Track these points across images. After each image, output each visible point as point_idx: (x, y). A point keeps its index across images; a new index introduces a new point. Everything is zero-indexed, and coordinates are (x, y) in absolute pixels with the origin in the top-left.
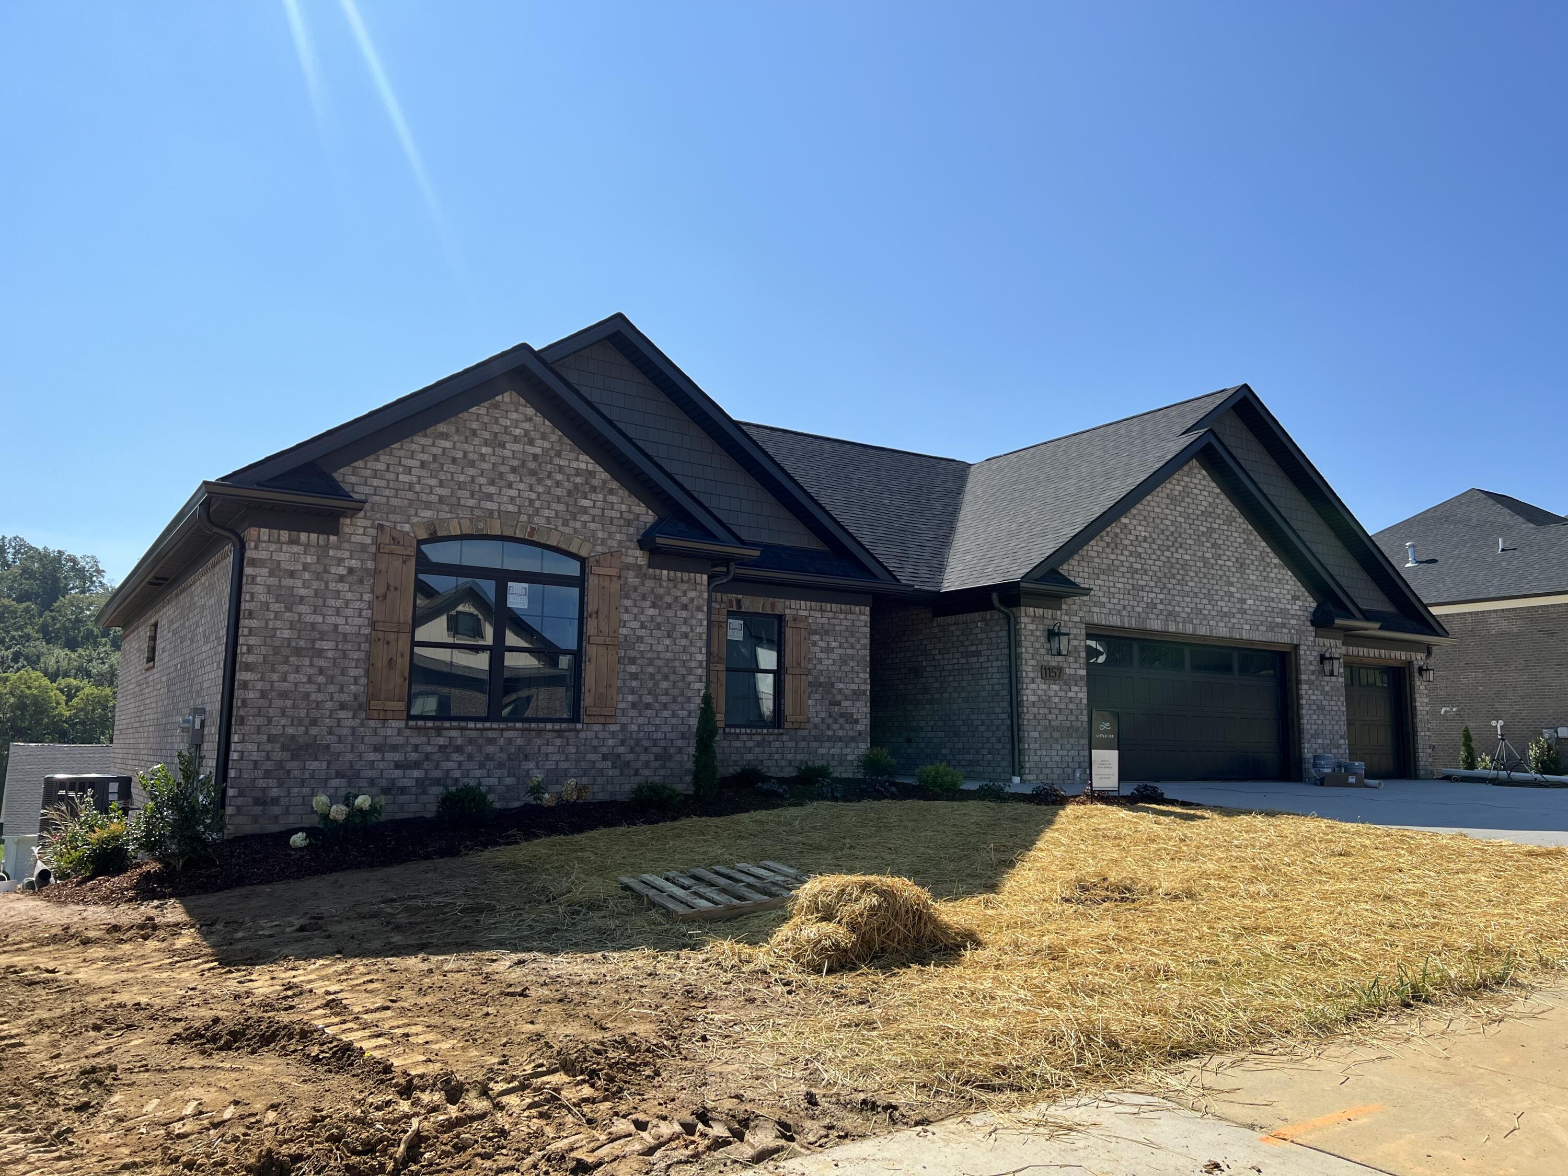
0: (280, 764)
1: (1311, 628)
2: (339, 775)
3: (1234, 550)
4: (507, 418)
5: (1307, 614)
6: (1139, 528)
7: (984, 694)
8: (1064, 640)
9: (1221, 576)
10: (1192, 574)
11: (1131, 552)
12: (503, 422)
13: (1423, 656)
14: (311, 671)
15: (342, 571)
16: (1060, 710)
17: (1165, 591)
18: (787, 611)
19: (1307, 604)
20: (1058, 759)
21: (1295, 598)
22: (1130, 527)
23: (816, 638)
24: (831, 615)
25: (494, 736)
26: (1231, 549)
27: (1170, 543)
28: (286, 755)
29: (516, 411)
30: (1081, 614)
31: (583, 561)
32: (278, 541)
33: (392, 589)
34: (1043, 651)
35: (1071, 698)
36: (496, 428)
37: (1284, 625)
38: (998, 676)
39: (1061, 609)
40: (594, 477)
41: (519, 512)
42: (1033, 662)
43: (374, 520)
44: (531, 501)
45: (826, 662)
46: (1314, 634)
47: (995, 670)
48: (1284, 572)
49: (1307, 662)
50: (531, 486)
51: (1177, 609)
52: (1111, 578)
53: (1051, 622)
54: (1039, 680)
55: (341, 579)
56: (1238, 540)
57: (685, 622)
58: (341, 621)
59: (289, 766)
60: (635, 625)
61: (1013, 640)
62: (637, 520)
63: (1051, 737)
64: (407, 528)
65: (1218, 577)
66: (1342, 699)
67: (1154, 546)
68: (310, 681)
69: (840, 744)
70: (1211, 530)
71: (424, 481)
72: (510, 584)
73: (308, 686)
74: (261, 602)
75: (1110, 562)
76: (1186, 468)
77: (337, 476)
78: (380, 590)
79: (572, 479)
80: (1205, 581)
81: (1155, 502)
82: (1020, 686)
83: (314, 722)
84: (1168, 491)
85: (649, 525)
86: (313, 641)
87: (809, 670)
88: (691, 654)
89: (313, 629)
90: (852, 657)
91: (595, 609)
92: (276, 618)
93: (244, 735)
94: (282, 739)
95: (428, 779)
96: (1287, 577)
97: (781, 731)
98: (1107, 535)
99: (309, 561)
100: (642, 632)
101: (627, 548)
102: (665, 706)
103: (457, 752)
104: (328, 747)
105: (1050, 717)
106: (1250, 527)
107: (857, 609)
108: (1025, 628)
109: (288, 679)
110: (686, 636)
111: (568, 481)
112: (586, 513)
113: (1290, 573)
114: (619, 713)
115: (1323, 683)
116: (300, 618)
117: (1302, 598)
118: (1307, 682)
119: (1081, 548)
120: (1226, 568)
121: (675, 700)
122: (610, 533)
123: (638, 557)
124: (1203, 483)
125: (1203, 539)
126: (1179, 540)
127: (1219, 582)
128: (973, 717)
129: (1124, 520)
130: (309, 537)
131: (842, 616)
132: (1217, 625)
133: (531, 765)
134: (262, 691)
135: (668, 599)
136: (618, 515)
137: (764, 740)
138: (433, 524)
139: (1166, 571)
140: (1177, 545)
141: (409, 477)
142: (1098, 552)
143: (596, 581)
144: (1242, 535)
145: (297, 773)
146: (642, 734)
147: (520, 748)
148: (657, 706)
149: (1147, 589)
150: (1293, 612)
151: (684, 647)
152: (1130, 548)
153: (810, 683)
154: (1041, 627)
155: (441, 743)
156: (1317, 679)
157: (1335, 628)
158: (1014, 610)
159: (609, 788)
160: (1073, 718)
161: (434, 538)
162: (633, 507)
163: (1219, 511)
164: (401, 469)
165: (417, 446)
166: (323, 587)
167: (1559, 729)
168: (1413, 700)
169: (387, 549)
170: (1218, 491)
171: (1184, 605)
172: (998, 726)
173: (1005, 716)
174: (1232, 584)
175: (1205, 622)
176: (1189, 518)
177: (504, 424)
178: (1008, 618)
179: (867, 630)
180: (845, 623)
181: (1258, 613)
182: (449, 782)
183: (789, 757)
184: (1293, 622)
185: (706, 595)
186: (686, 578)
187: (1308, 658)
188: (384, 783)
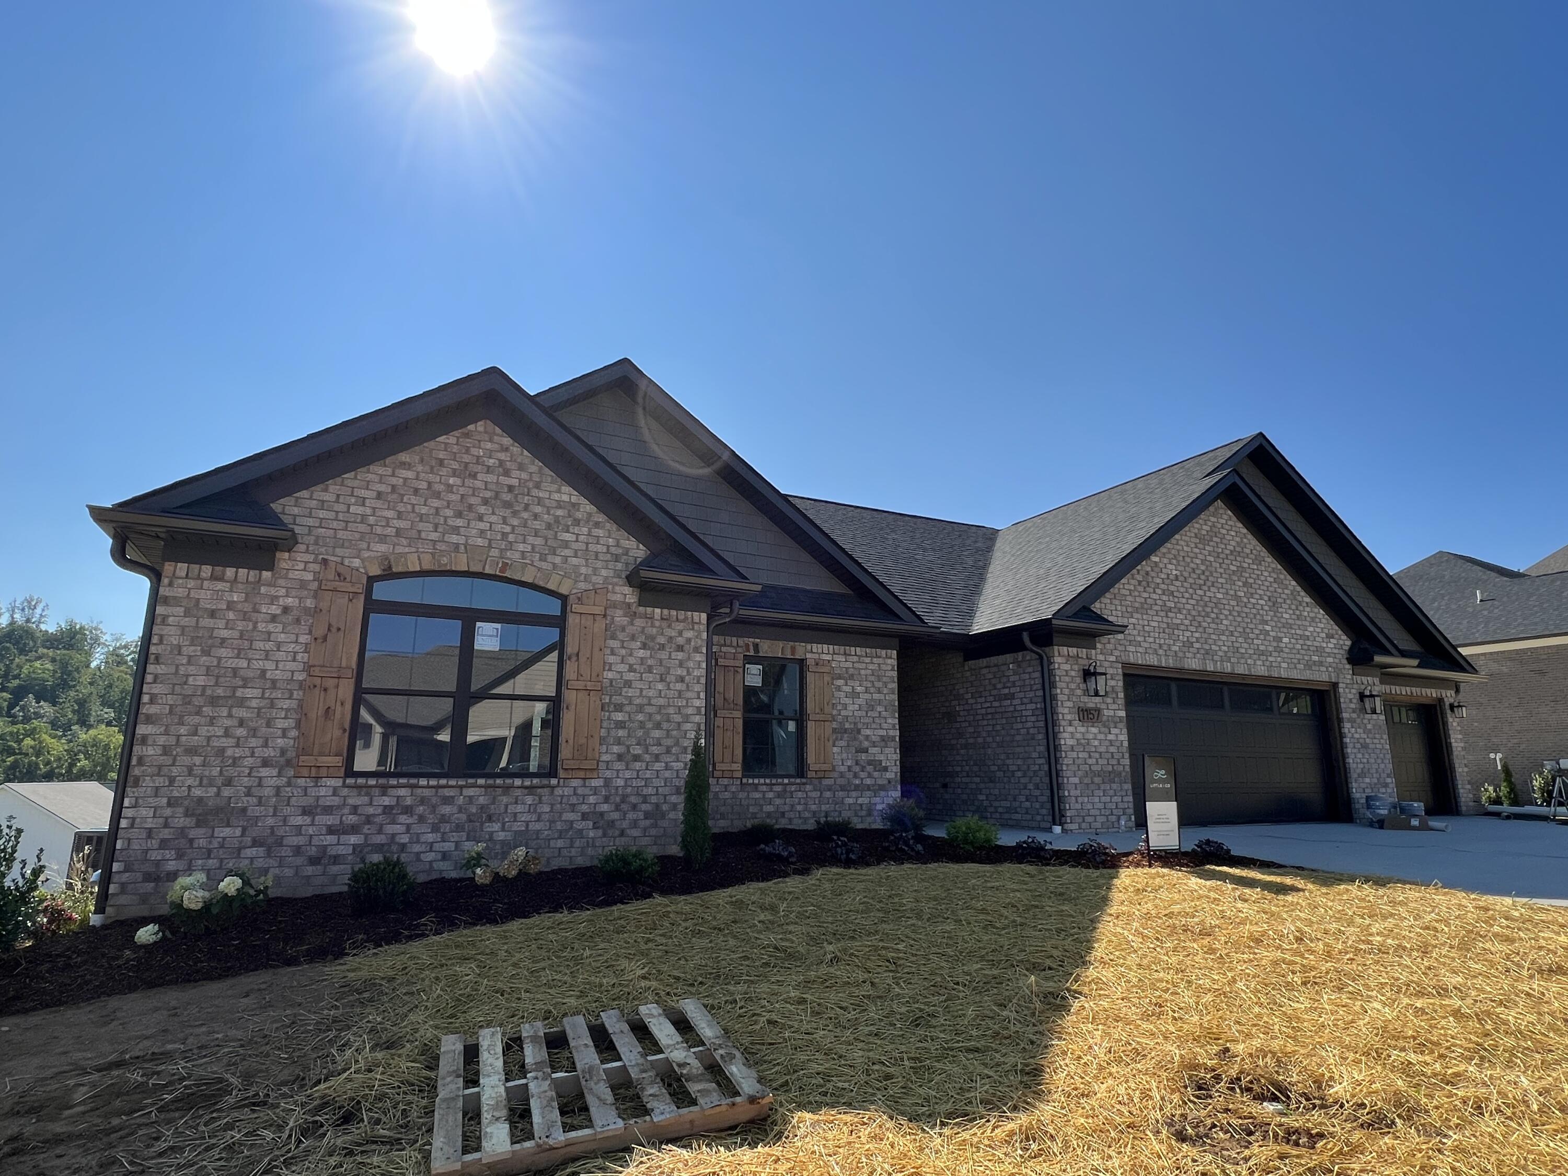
0: (182, 832)
1: (1348, 666)
2: (256, 843)
3: (1265, 588)
4: (480, 448)
5: (1342, 652)
6: (1170, 566)
7: (1018, 738)
8: (1101, 679)
9: (1255, 615)
10: (1227, 613)
11: (1164, 590)
12: (474, 451)
13: (1453, 692)
14: (228, 722)
15: (275, 610)
16: (1101, 753)
17: (1201, 630)
18: (809, 656)
19: (1341, 642)
20: (1101, 806)
21: (1329, 636)
22: (1161, 565)
23: (840, 682)
24: (855, 659)
25: (452, 794)
26: (1262, 587)
27: (1202, 582)
28: (189, 822)
29: (491, 441)
30: (1117, 653)
31: (564, 599)
32: (199, 577)
33: (334, 630)
34: (1079, 692)
35: (1111, 741)
36: (466, 458)
37: (1321, 663)
38: (1033, 719)
39: (1095, 648)
40: (578, 510)
41: (490, 546)
42: (1070, 704)
43: (317, 555)
44: (505, 535)
45: (851, 708)
46: (1351, 672)
47: (1029, 713)
48: (1316, 610)
49: (1347, 700)
50: (504, 518)
51: (1213, 647)
52: (1145, 617)
53: (1086, 662)
54: (1076, 723)
55: (274, 618)
56: (1269, 579)
57: (681, 665)
58: (269, 665)
59: (192, 834)
60: (623, 668)
61: (1047, 682)
62: (627, 554)
63: (1093, 783)
64: (357, 563)
65: (1252, 616)
66: (1386, 737)
67: (1185, 584)
68: (227, 734)
69: (868, 793)
70: (1241, 569)
71: (379, 513)
72: (478, 624)
73: (224, 740)
74: (172, 644)
75: (1143, 600)
76: (1211, 509)
77: (276, 506)
78: (320, 631)
79: (552, 512)
80: (1239, 619)
81: (1183, 541)
82: (1056, 729)
83: (229, 783)
84: (1196, 531)
85: (639, 560)
86: (235, 689)
87: (833, 716)
88: (687, 700)
89: (235, 676)
90: (880, 702)
91: (576, 651)
92: (189, 663)
93: (137, 798)
94: (186, 803)
95: (369, 845)
96: (1321, 616)
97: (804, 780)
98: (1138, 573)
99: (235, 599)
100: (630, 676)
101: (614, 585)
102: (657, 758)
103: (406, 813)
104: (244, 810)
105: (1090, 761)
106: (1279, 567)
107: (884, 652)
108: (1059, 668)
109: (199, 732)
110: (681, 679)
111: (548, 513)
112: (567, 547)
113: (1321, 611)
114: (602, 766)
115: (1365, 721)
116: (219, 662)
117: (1336, 636)
118: (1350, 720)
119: (1112, 586)
120: (1259, 607)
121: (668, 751)
122: (595, 569)
123: (629, 595)
124: (1230, 523)
125: (1235, 578)
126: (1210, 578)
127: (1254, 621)
128: (1008, 762)
129: (1154, 559)
130: (237, 572)
131: (868, 660)
132: (1255, 664)
133: (496, 827)
134: (164, 747)
135: (662, 640)
136: (605, 550)
137: (785, 791)
138: (387, 559)
139: (1200, 609)
140: (1209, 584)
141: (361, 508)
142: (1130, 590)
143: (577, 621)
144: (1272, 574)
145: (202, 842)
146: (629, 790)
147: (482, 807)
148: (647, 757)
149: (1182, 627)
150: (1327, 650)
151: (680, 692)
152: (1163, 586)
153: (834, 731)
154: (1076, 667)
155: (387, 803)
156: (1359, 717)
157: (1373, 666)
158: (1047, 649)
159: (590, 851)
160: (1115, 762)
161: (389, 575)
162: (622, 541)
163: (1248, 551)
164: (353, 500)
165: (374, 476)
166: (250, 627)
167: (1561, 761)
168: (1447, 736)
169: (330, 585)
170: (1245, 531)
171: (1221, 643)
172: (1035, 772)
173: (1042, 761)
174: (1266, 623)
175: (1243, 661)
176: (1218, 557)
177: (476, 454)
178: (1041, 658)
179: (895, 674)
180: (871, 667)
181: (1294, 651)
182: (394, 848)
183: (814, 807)
184: (1330, 660)
185: (705, 635)
186: (681, 617)
187: (1348, 696)
188: (313, 851)
